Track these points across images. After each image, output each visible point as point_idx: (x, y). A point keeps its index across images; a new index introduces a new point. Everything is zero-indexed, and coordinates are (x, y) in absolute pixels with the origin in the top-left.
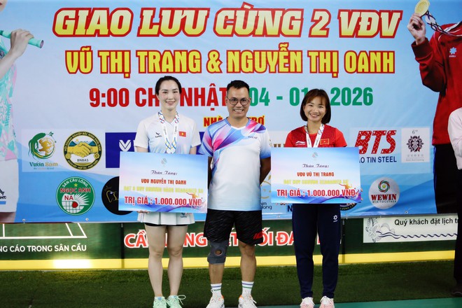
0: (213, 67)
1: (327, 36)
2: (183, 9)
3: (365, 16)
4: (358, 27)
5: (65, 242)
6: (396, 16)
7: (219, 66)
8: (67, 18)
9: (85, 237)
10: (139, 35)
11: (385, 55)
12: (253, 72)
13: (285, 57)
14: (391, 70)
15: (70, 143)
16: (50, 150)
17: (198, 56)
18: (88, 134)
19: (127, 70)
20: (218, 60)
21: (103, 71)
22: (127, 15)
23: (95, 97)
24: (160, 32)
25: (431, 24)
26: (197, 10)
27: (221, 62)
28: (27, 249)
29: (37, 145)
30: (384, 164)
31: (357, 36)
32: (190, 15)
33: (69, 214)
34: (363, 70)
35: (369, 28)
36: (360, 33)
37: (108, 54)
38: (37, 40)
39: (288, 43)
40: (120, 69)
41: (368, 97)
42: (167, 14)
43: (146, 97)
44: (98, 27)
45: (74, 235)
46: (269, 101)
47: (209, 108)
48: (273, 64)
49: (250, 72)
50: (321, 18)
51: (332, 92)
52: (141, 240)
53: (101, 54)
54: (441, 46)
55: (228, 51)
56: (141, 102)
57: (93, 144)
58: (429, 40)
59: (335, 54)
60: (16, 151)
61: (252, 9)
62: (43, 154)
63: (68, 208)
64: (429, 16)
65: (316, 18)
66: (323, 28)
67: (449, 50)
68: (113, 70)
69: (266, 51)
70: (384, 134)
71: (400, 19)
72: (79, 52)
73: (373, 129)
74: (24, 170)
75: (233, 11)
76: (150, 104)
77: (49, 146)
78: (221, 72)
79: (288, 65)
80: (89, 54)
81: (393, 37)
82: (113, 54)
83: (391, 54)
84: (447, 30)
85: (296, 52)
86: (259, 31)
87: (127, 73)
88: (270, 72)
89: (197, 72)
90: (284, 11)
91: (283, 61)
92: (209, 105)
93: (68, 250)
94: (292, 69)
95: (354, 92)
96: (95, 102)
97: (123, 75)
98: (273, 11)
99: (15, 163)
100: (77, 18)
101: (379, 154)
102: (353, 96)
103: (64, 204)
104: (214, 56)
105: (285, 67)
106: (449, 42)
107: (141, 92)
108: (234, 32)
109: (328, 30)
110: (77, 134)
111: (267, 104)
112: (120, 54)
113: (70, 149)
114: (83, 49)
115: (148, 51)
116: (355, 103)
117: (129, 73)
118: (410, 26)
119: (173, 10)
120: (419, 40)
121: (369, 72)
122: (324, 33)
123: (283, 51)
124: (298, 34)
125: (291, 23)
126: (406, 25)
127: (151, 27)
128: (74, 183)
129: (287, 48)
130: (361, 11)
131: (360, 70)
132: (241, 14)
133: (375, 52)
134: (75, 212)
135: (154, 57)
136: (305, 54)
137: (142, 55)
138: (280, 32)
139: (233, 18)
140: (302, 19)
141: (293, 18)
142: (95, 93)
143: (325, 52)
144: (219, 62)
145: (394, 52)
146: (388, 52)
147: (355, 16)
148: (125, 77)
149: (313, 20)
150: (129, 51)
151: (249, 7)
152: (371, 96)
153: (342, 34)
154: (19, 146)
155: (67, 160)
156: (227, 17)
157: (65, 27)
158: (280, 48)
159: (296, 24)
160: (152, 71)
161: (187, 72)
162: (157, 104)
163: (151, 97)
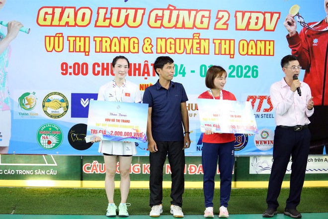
0: (147, 49)
1: (227, 29)
2: (127, 9)
3: (254, 16)
4: (249, 23)
5: (42, 168)
6: (276, 16)
7: (151, 49)
8: (46, 13)
9: (56, 165)
10: (96, 26)
11: (267, 43)
12: (175, 53)
13: (197, 43)
14: (271, 54)
15: (47, 100)
16: (33, 105)
17: (136, 41)
18: (59, 94)
19: (87, 50)
20: (150, 44)
21: (71, 50)
22: (88, 12)
23: (64, 68)
24: (110, 24)
25: (301, 22)
26: (136, 10)
27: (153, 46)
28: (16, 172)
29: (24, 100)
30: (265, 119)
31: (248, 30)
32: (132, 13)
33: (45, 149)
34: (252, 53)
35: (256, 24)
36: (250, 27)
37: (74, 38)
38: (25, 28)
39: (199, 34)
40: (82, 50)
41: (255, 72)
42: (115, 12)
43: (100, 69)
44: (68, 20)
45: (48, 163)
46: (185, 73)
47: (144, 77)
48: (188, 48)
49: (172, 53)
50: (223, 16)
51: (230, 68)
52: (95, 168)
53: (69, 38)
54: (307, 37)
55: (157, 38)
56: (96, 72)
57: (62, 101)
58: (299, 33)
59: (232, 42)
60: (9, 105)
61: (175, 9)
62: (28, 107)
63: (44, 145)
64: (299, 16)
65: (220, 16)
66: (224, 24)
67: (312, 40)
68: (78, 50)
69: (184, 39)
70: (266, 99)
71: (278, 18)
72: (54, 37)
73: (258, 95)
74: (15, 118)
75: (162, 11)
76: (103, 74)
77: (32, 101)
78: (152, 53)
79: (199, 49)
80: (61, 39)
81: (273, 30)
82: (78, 39)
83: (272, 43)
84: (312, 26)
85: (205, 39)
86: (180, 25)
87: (87, 52)
88: (186, 53)
89: (136, 53)
90: (197, 11)
91: (195, 46)
92: (143, 75)
93: (44, 173)
94: (202, 52)
95: (245, 69)
96: (64, 72)
97: (84, 53)
98: (190, 11)
99: (9, 113)
100: (53, 14)
101: (262, 112)
102: (244, 71)
103: (41, 142)
104: (148, 41)
105: (197, 50)
106: (313, 35)
107: (96, 66)
108: (162, 25)
109: (228, 25)
110: (51, 94)
111: (184, 76)
112: (82, 39)
113: (46, 104)
114: (57, 35)
115: (102, 37)
116: (246, 76)
117: (89, 52)
118: (285, 23)
119: (120, 9)
120: (292, 33)
121: (256, 55)
122: (225, 27)
123: (196, 39)
124: (206, 27)
125: (202, 19)
126: (283, 23)
127: (104, 21)
128: (49, 127)
129: (198, 37)
130: (251, 12)
131: (250, 53)
132: (167, 13)
133: (261, 41)
134: (49, 147)
135: (106, 42)
136: (211, 41)
137: (98, 40)
138: (194, 25)
139: (161, 15)
140: (209, 17)
141: (203, 16)
142: (64, 65)
143: (225, 40)
144: (151, 46)
145: (274, 41)
146: (270, 41)
147: (247, 15)
148: (86, 55)
149: (217, 18)
150: (89, 37)
151: (173, 8)
152: (257, 72)
153: (238, 28)
154: (12, 101)
155: (45, 111)
156: (157, 15)
157: (45, 20)
158: (194, 37)
159: (206, 20)
160: (105, 51)
161: (129, 52)
162: (108, 74)
163: (103, 69)
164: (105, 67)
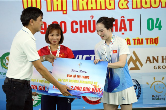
0: (122, 5)
7: (127, 4)
12: (150, 8)
19: (64, 9)
21: (48, 10)
27: (128, 2)
29: (5, 60)
40: (60, 8)
43: (78, 27)
46: (161, 27)
47: (121, 33)
49: (148, 8)
56: (75, 30)
68: (55, 9)
76: (81, 32)
78: (128, 8)
87: (65, 11)
88: (162, 7)
89: (112, 9)
92: (120, 30)
97: (62, 12)
107: (74, 24)
111: (160, 29)
117: (66, 11)
148: (63, 14)
160: (82, 9)
161: (105, 9)
162: (86, 31)
163: (81, 26)
164: (83, 24)
